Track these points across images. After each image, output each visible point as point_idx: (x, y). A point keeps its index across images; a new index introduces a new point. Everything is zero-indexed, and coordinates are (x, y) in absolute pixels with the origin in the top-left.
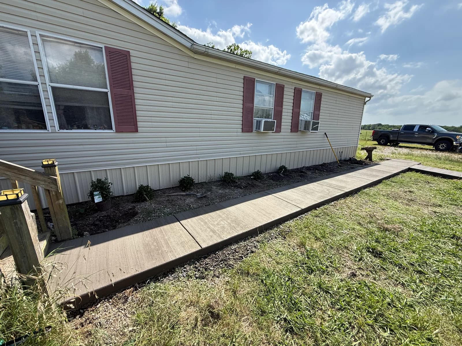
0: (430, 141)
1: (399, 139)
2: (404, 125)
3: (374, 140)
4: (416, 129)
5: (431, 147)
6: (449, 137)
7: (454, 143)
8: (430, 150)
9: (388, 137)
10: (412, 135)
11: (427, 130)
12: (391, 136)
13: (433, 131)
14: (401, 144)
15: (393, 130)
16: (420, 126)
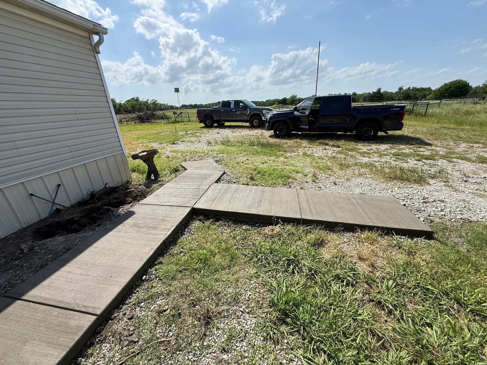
0: (245, 118)
1: (222, 118)
2: (222, 101)
3: (201, 122)
4: (232, 106)
5: (247, 124)
6: (258, 112)
7: (263, 118)
8: (247, 127)
9: (212, 118)
10: (231, 113)
11: (241, 106)
12: (214, 116)
13: (246, 107)
14: (227, 124)
15: (214, 108)
16: (235, 102)
